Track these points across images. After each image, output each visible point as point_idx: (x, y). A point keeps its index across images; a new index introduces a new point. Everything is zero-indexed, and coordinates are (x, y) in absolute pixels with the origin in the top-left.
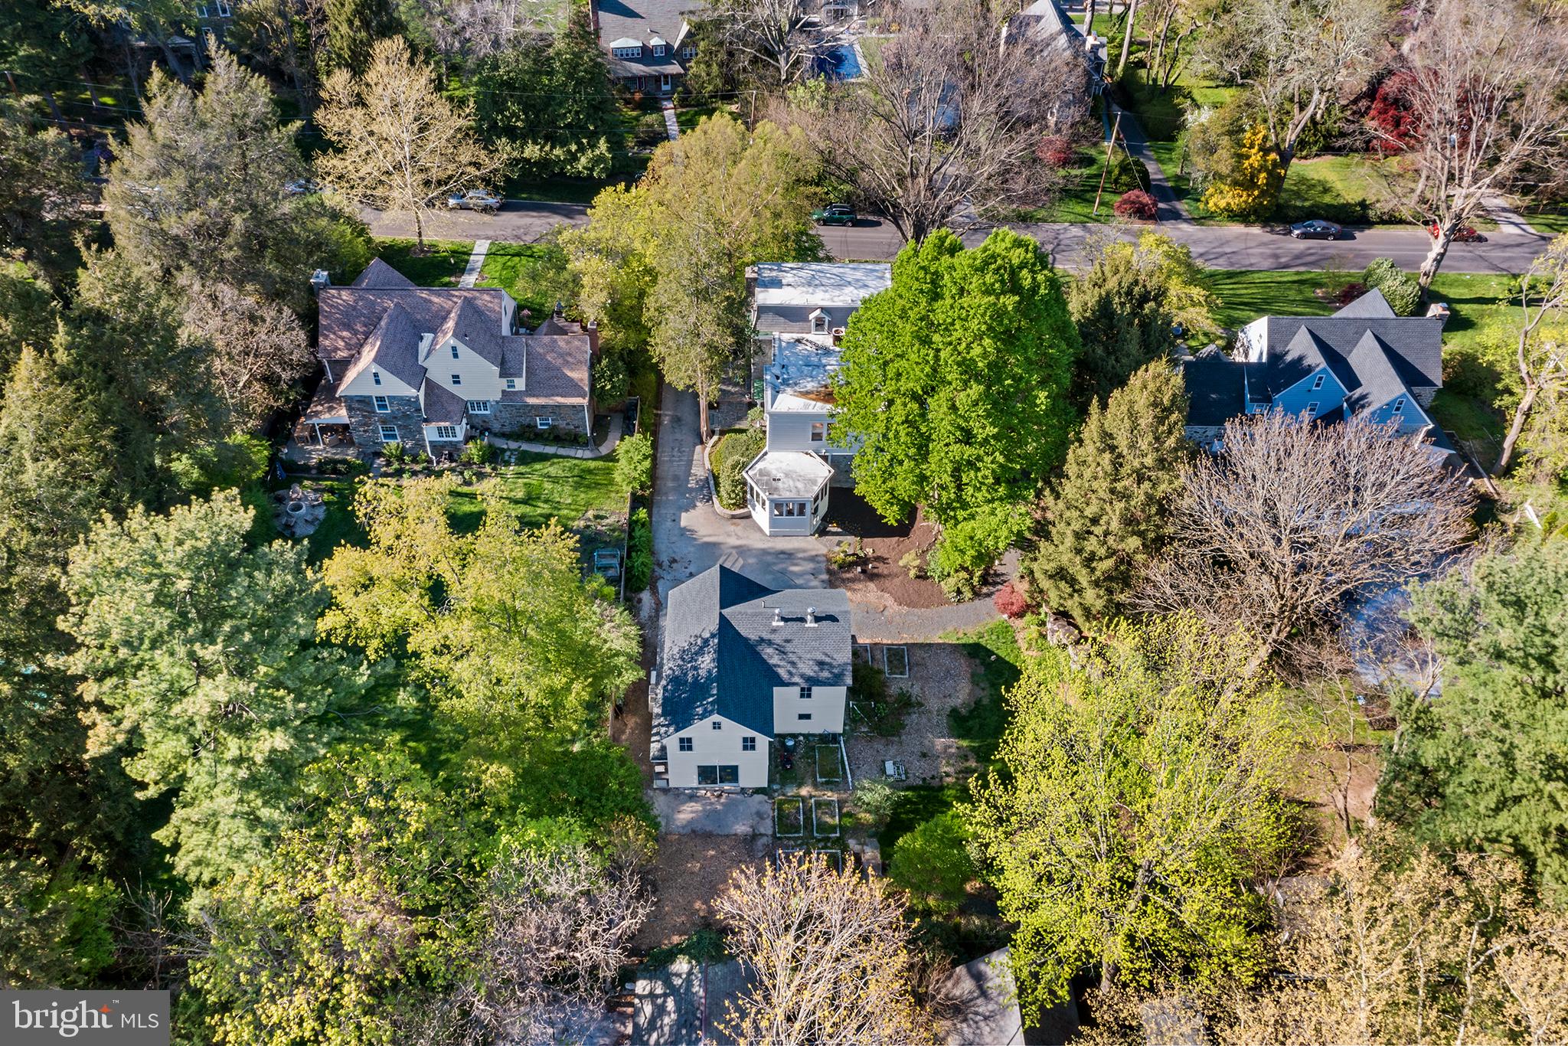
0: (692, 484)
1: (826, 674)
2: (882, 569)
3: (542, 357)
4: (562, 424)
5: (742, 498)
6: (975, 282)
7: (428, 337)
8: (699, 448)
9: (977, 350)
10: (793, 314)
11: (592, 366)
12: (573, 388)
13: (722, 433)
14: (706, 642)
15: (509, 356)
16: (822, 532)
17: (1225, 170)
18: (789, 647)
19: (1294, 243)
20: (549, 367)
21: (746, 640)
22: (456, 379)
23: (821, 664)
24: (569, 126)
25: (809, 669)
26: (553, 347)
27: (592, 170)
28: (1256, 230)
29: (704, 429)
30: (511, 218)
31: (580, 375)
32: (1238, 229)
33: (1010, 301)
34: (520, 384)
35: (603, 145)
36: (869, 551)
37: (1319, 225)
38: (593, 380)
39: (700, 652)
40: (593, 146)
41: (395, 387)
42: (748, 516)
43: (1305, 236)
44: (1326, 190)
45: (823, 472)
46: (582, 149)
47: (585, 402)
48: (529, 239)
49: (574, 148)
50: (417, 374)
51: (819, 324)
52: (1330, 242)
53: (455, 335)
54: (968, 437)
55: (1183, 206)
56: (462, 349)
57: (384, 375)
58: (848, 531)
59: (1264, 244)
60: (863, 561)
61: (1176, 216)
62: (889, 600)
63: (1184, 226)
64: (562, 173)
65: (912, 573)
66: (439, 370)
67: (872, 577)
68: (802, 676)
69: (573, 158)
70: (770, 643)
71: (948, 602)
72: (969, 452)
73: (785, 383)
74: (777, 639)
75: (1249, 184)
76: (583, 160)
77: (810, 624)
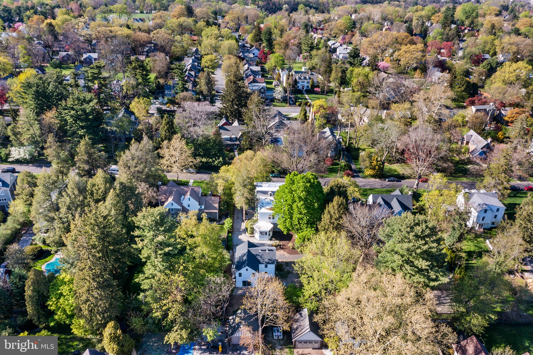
0: (241, 230)
1: (270, 262)
2: (284, 247)
3: (208, 201)
4: (212, 217)
5: (252, 232)
6: (301, 180)
7: (183, 196)
8: (243, 223)
9: (302, 194)
10: (265, 193)
11: (219, 204)
12: (215, 208)
13: (248, 220)
14: (245, 254)
15: (201, 201)
16: (271, 240)
17: (368, 165)
18: (263, 256)
19: (386, 182)
20: (210, 204)
21: (254, 255)
22: (189, 206)
23: (269, 260)
24: (213, 154)
25: (267, 261)
26: (211, 199)
27: (218, 164)
28: (377, 180)
29: (244, 218)
30: (199, 175)
31: (217, 205)
32: (373, 179)
33: (308, 185)
34: (203, 207)
35: (221, 159)
36: (281, 244)
37: (392, 179)
38: (219, 207)
39: (244, 256)
40: (219, 159)
41: (176, 206)
42: (254, 236)
43: (389, 181)
44: (396, 171)
45: (272, 226)
46: (216, 160)
47: (217, 211)
48: (203, 180)
49: (214, 159)
50: (181, 204)
51: (271, 195)
52: (395, 183)
53: (190, 195)
54: (301, 213)
55: (360, 174)
56: (191, 199)
57: (174, 204)
58: (276, 240)
59: (379, 183)
60: (280, 245)
61: (358, 176)
62: (285, 253)
63: (360, 179)
64: (211, 165)
65: (291, 248)
66: (185, 203)
67: (282, 249)
68: (265, 262)
69: (214, 161)
70: (258, 255)
71: (299, 254)
72: (301, 216)
73: (263, 207)
74: (260, 254)
75: (374, 169)
76: (216, 162)
77: (267, 251)
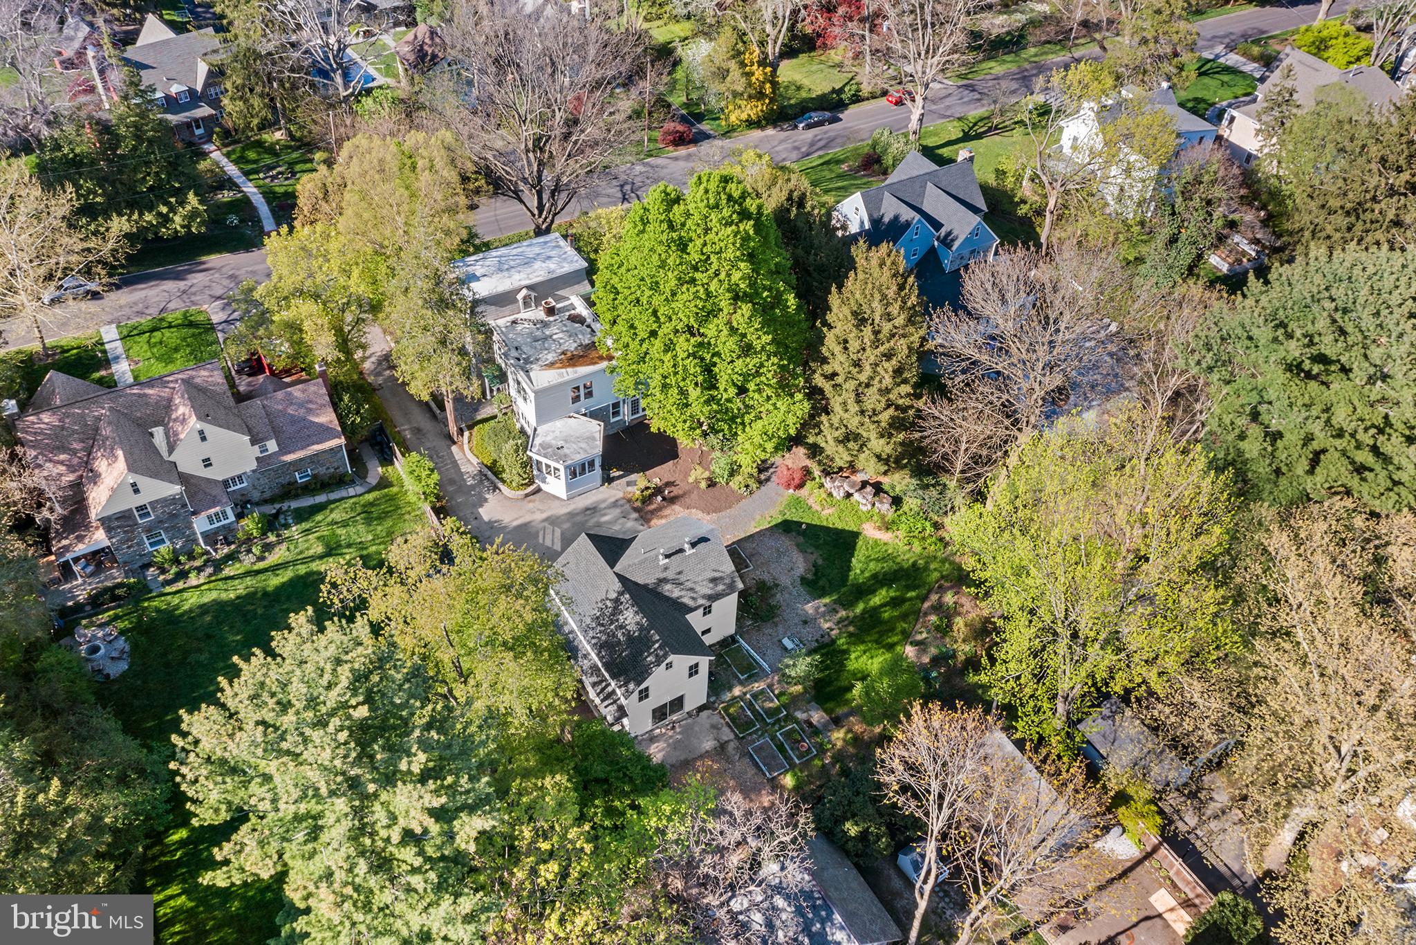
0: (470, 482)
1: (721, 587)
2: (676, 491)
3: (283, 413)
4: (322, 471)
5: (530, 474)
7: (158, 432)
8: (454, 448)
9: (736, 276)
10: (503, 300)
11: (335, 406)
12: (324, 432)
13: (470, 428)
14: (617, 601)
15: (252, 422)
16: (608, 480)
17: (740, 89)
18: (682, 578)
19: (803, 135)
20: (294, 421)
21: (645, 587)
22: (207, 463)
23: (714, 580)
24: (151, 189)
25: (707, 589)
26: (290, 400)
27: (188, 227)
28: (770, 132)
29: (453, 429)
30: (124, 297)
31: (327, 417)
32: (756, 134)
33: (748, 226)
34: (272, 446)
35: (192, 199)
36: (656, 480)
37: (816, 117)
38: (340, 418)
39: (616, 611)
40: (182, 203)
41: (159, 489)
42: (539, 490)
43: (809, 127)
44: (799, 88)
45: (595, 429)
46: (172, 209)
47: (342, 441)
48: (154, 311)
49: (164, 210)
50: (169, 471)
51: (526, 304)
52: (827, 127)
53: (199, 418)
54: (747, 350)
55: (705, 126)
56: (210, 429)
57: (143, 481)
58: (629, 471)
59: (781, 142)
60: (658, 491)
61: (705, 136)
62: (696, 514)
63: (718, 143)
64: (158, 239)
65: (703, 485)
66: (187, 460)
67: (672, 500)
68: (704, 597)
69: (166, 219)
70: (664, 581)
71: (742, 497)
72: (752, 362)
73: (527, 361)
74: (670, 574)
75: (760, 95)
76: (177, 219)
77: (689, 551)
